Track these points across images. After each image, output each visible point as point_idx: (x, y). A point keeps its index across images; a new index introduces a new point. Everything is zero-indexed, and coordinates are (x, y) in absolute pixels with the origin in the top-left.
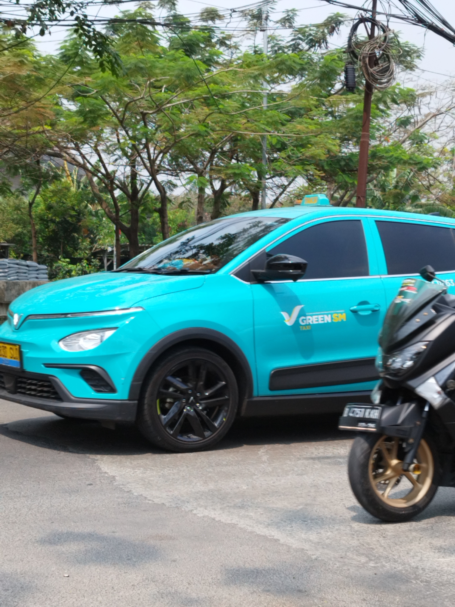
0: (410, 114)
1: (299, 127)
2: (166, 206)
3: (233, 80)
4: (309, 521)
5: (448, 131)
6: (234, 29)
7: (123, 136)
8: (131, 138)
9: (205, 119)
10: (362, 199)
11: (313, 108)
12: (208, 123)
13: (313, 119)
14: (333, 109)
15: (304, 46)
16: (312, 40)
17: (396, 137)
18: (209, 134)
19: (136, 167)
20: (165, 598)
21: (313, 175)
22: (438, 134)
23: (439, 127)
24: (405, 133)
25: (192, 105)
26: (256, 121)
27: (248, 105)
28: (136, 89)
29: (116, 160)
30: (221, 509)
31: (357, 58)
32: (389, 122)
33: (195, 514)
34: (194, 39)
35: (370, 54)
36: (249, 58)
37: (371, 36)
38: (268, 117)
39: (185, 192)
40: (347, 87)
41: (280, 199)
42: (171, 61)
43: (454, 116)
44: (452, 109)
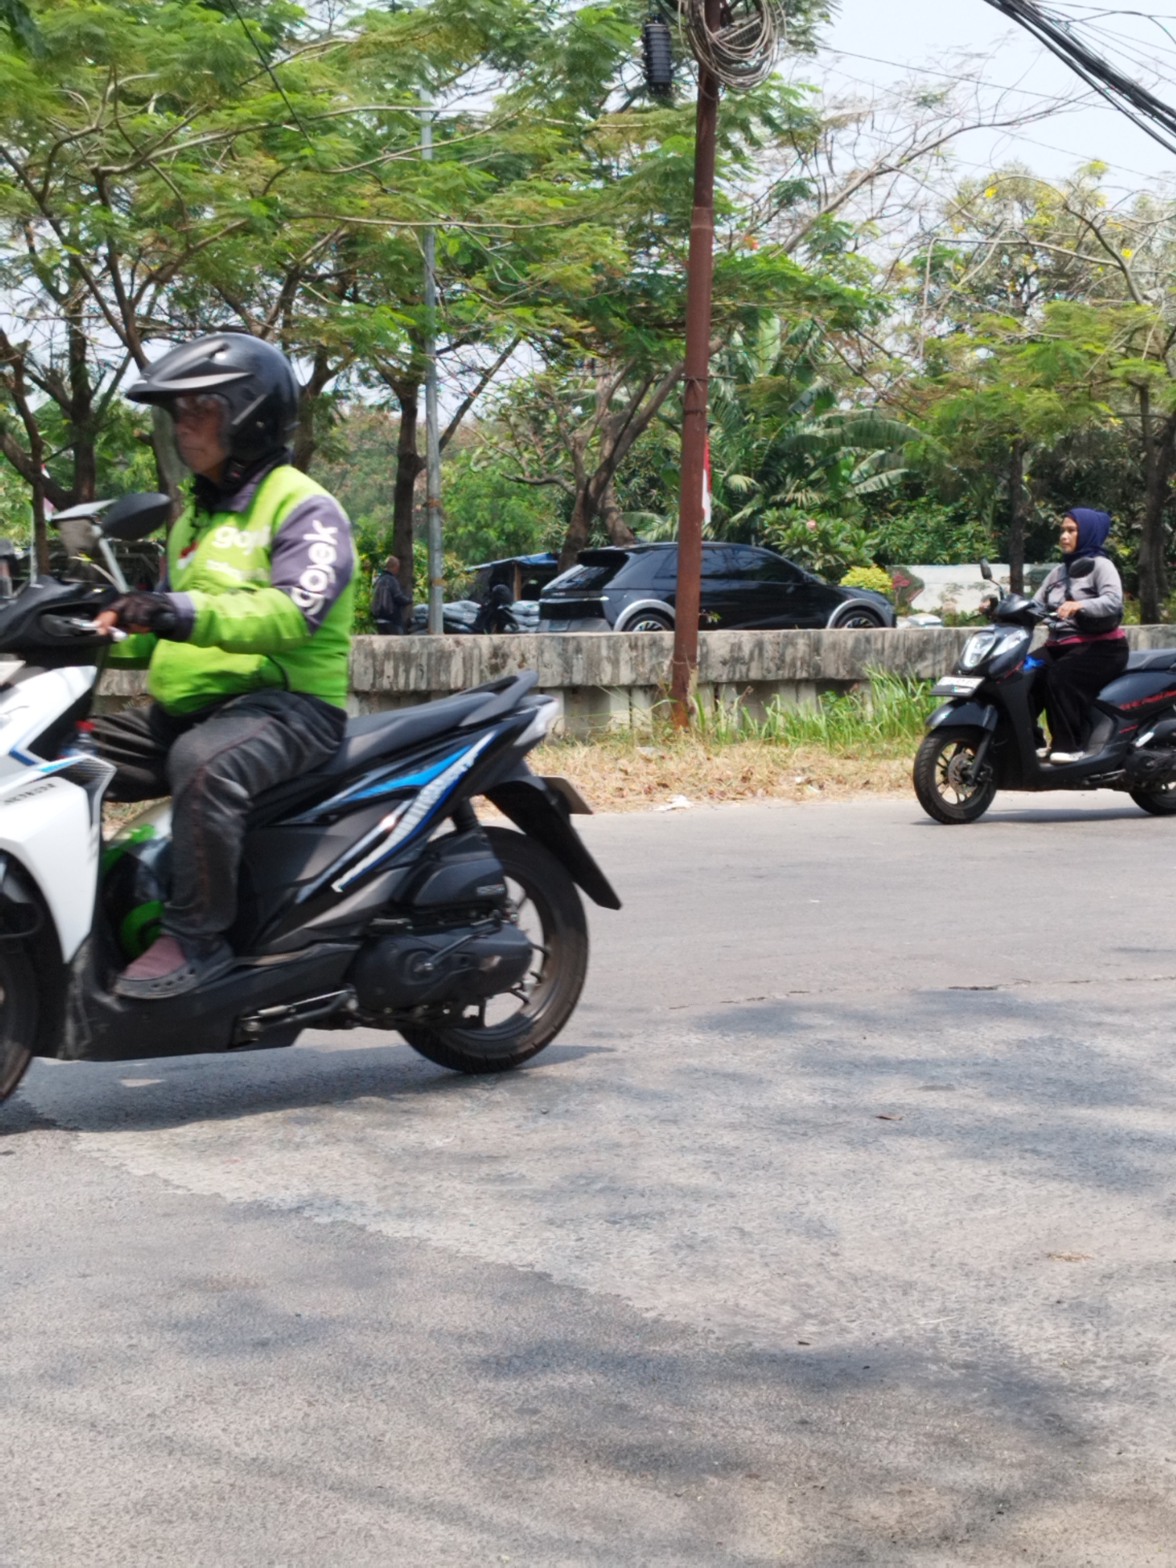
0: (806, 174)
1: (521, 203)
5: (906, 219)
7: (46, 241)
8: (66, 242)
9: (267, 186)
12: (275, 198)
14: (605, 162)
17: (771, 236)
18: (279, 226)
19: (85, 321)
22: (879, 224)
23: (883, 207)
26: (403, 189)
28: (78, 107)
32: (752, 196)
38: (438, 180)
41: (473, 406)
43: (920, 177)
44: (916, 159)
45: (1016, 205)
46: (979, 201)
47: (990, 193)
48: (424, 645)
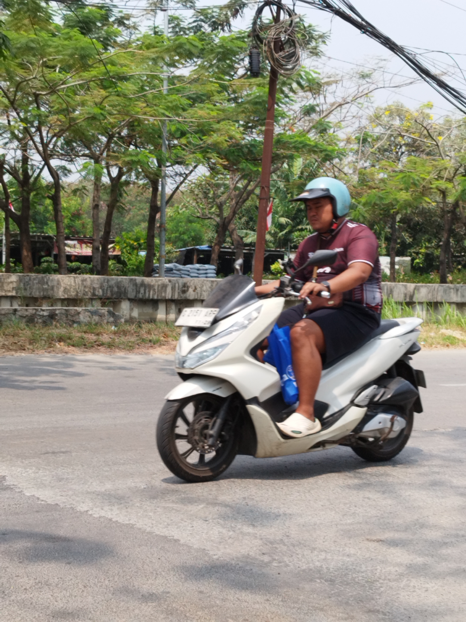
0: (315, 103)
1: (201, 113)
2: (59, 193)
3: (132, 61)
4: (211, 521)
5: (353, 122)
6: (133, 8)
7: (14, 118)
8: (22, 120)
9: (102, 102)
10: (266, 189)
11: (215, 93)
12: (105, 107)
13: (215, 105)
14: (236, 95)
15: (207, 28)
16: (214, 23)
17: (301, 126)
18: (105, 117)
19: (28, 151)
20: (60, 601)
21: (214, 164)
22: (343, 123)
23: (345, 117)
24: (310, 123)
25: (88, 87)
26: (156, 105)
27: (148, 89)
28: (28, 69)
29: (7, 143)
30: (118, 509)
31: (262, 43)
32: (294, 110)
33: (91, 515)
34: (91, 16)
35: (276, 39)
36: (149, 39)
37: (276, 19)
38: (169, 102)
39: (80, 179)
40: (251, 72)
41: (180, 188)
42: (66, 39)
43: (360, 106)
44: (359, 99)
45: (398, 118)
46: (383, 116)
47: (387, 113)
48: (157, 281)
